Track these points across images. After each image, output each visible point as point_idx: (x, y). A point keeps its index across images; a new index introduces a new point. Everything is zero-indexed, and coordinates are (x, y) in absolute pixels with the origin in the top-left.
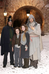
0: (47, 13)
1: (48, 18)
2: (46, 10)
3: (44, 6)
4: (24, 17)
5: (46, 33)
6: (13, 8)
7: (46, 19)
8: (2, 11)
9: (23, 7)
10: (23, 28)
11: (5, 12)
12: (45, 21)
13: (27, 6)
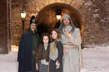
0: (88, 14)
1: (90, 22)
2: (86, 10)
3: (84, 3)
4: (53, 20)
5: (86, 44)
6: (36, 5)
7: (87, 24)
8: (18, 10)
9: (50, 5)
10: (54, 35)
11: (23, 13)
12: (85, 27)
13: (58, 3)
